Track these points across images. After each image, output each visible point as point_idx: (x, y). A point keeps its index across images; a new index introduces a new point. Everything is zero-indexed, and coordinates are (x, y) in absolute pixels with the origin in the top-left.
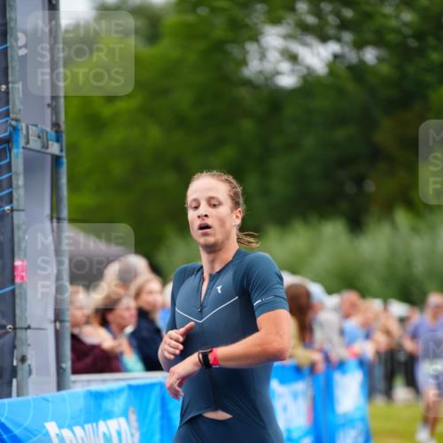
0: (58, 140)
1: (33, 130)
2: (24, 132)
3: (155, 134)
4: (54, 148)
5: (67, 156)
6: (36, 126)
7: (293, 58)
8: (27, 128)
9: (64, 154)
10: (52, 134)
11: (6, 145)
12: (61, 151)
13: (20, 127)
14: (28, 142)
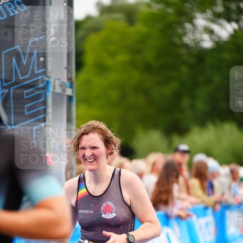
0: (71, 87)
1: (57, 82)
2: (53, 83)
3: (136, 76)
4: (69, 92)
5: (76, 96)
6: (59, 80)
7: (211, 32)
8: (54, 81)
9: (74, 95)
10: (68, 84)
11: (43, 91)
12: (73, 93)
13: (50, 81)
14: (54, 89)
